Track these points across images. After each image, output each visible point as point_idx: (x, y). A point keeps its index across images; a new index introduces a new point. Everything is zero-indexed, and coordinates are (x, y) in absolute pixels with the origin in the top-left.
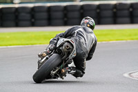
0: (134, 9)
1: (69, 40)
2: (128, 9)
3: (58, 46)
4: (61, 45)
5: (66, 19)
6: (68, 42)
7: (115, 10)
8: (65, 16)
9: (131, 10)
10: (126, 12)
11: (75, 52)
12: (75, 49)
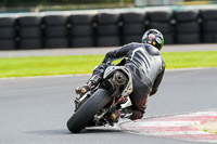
0: (124, 23)
1: (122, 68)
2: (116, 23)
3: (105, 77)
4: (111, 76)
5: (18, 39)
6: (121, 70)
7: (95, 25)
8: (17, 34)
9: (121, 24)
10: (113, 28)
11: (131, 86)
12: (131, 81)
